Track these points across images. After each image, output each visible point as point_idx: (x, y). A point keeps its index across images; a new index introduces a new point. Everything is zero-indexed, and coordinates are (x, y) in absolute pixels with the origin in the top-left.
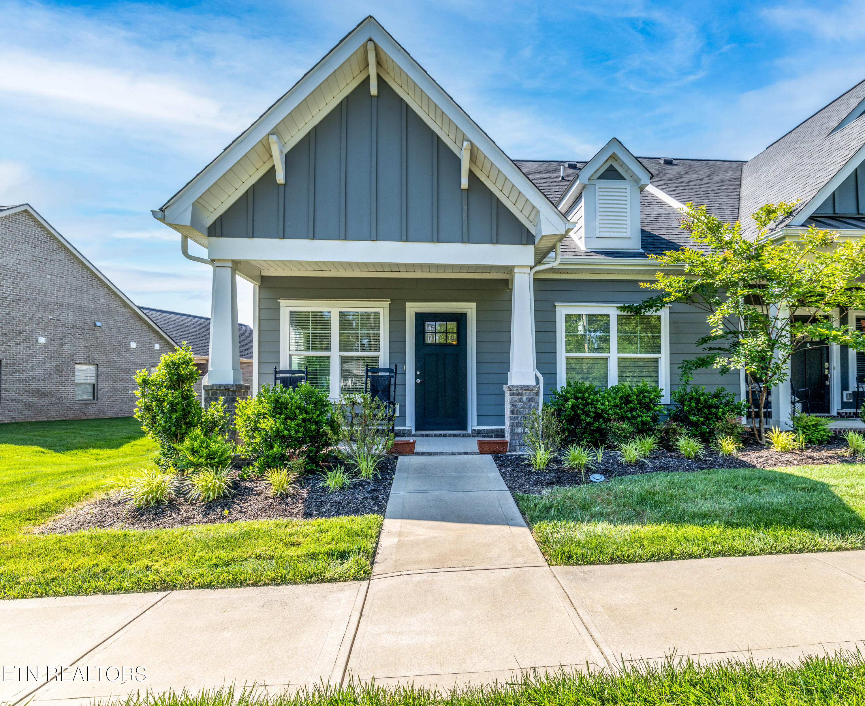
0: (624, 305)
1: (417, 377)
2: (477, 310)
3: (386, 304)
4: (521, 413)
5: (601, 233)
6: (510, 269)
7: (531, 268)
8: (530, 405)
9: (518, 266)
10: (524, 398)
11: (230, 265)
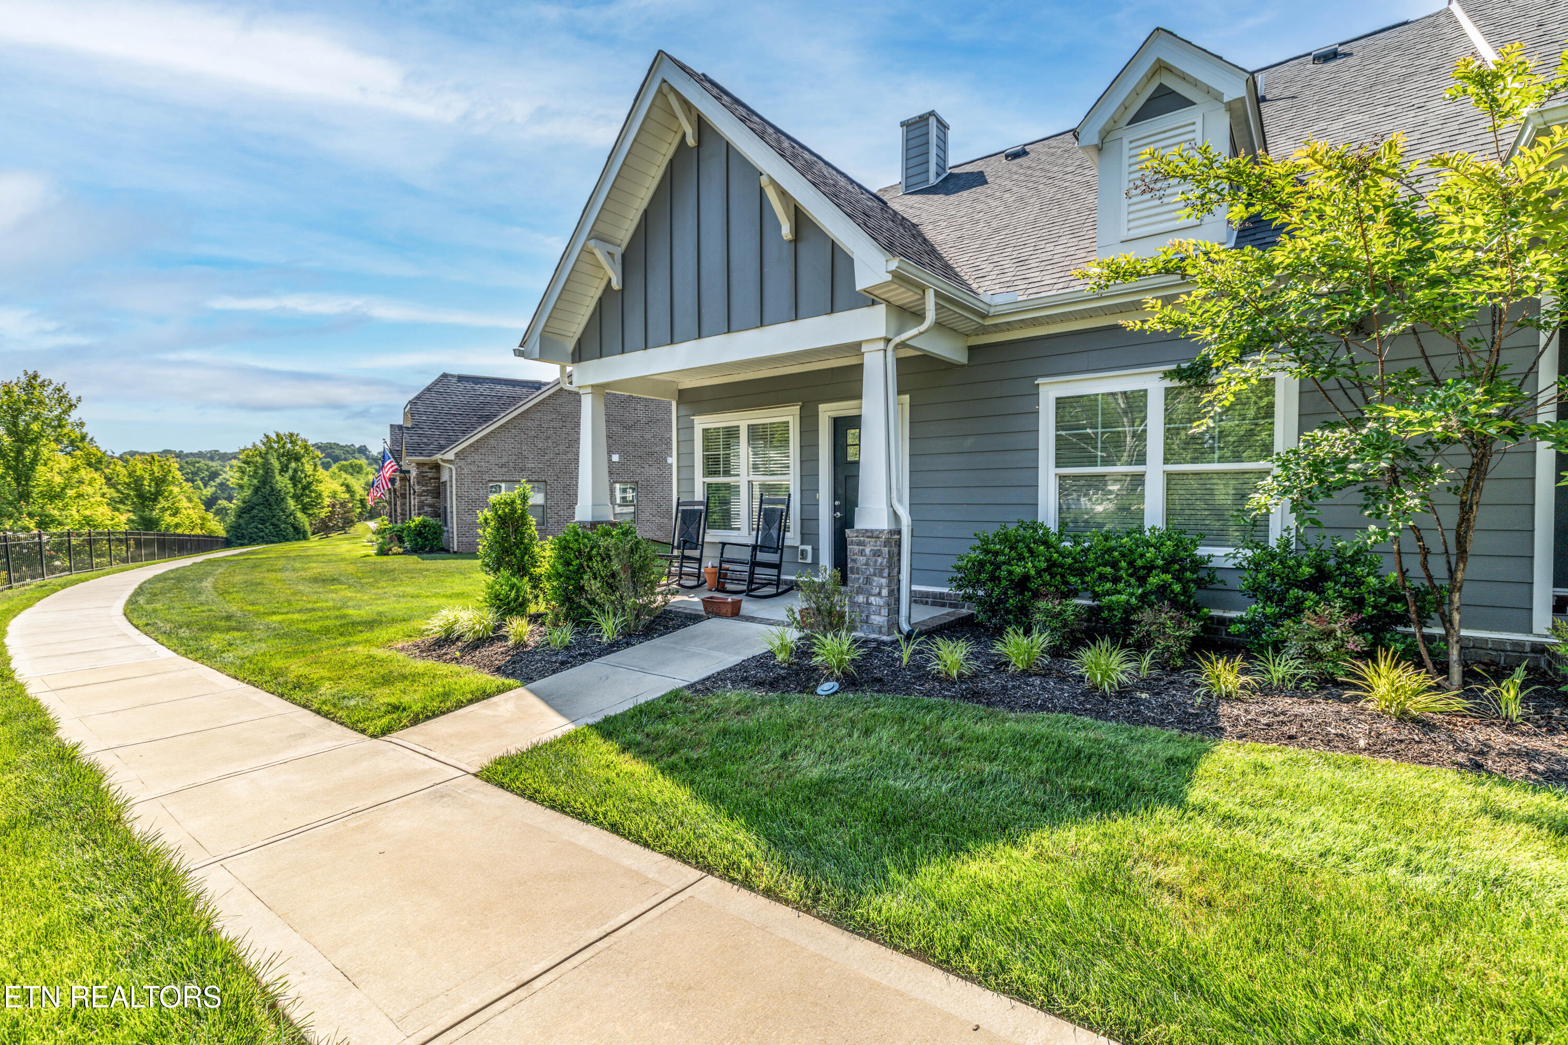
0: (1179, 366)
1: (836, 508)
2: (910, 406)
3: (796, 409)
4: (863, 573)
5: (1131, 232)
6: (856, 348)
7: (888, 341)
8: (876, 561)
9: (867, 341)
10: (868, 550)
11: (589, 390)
